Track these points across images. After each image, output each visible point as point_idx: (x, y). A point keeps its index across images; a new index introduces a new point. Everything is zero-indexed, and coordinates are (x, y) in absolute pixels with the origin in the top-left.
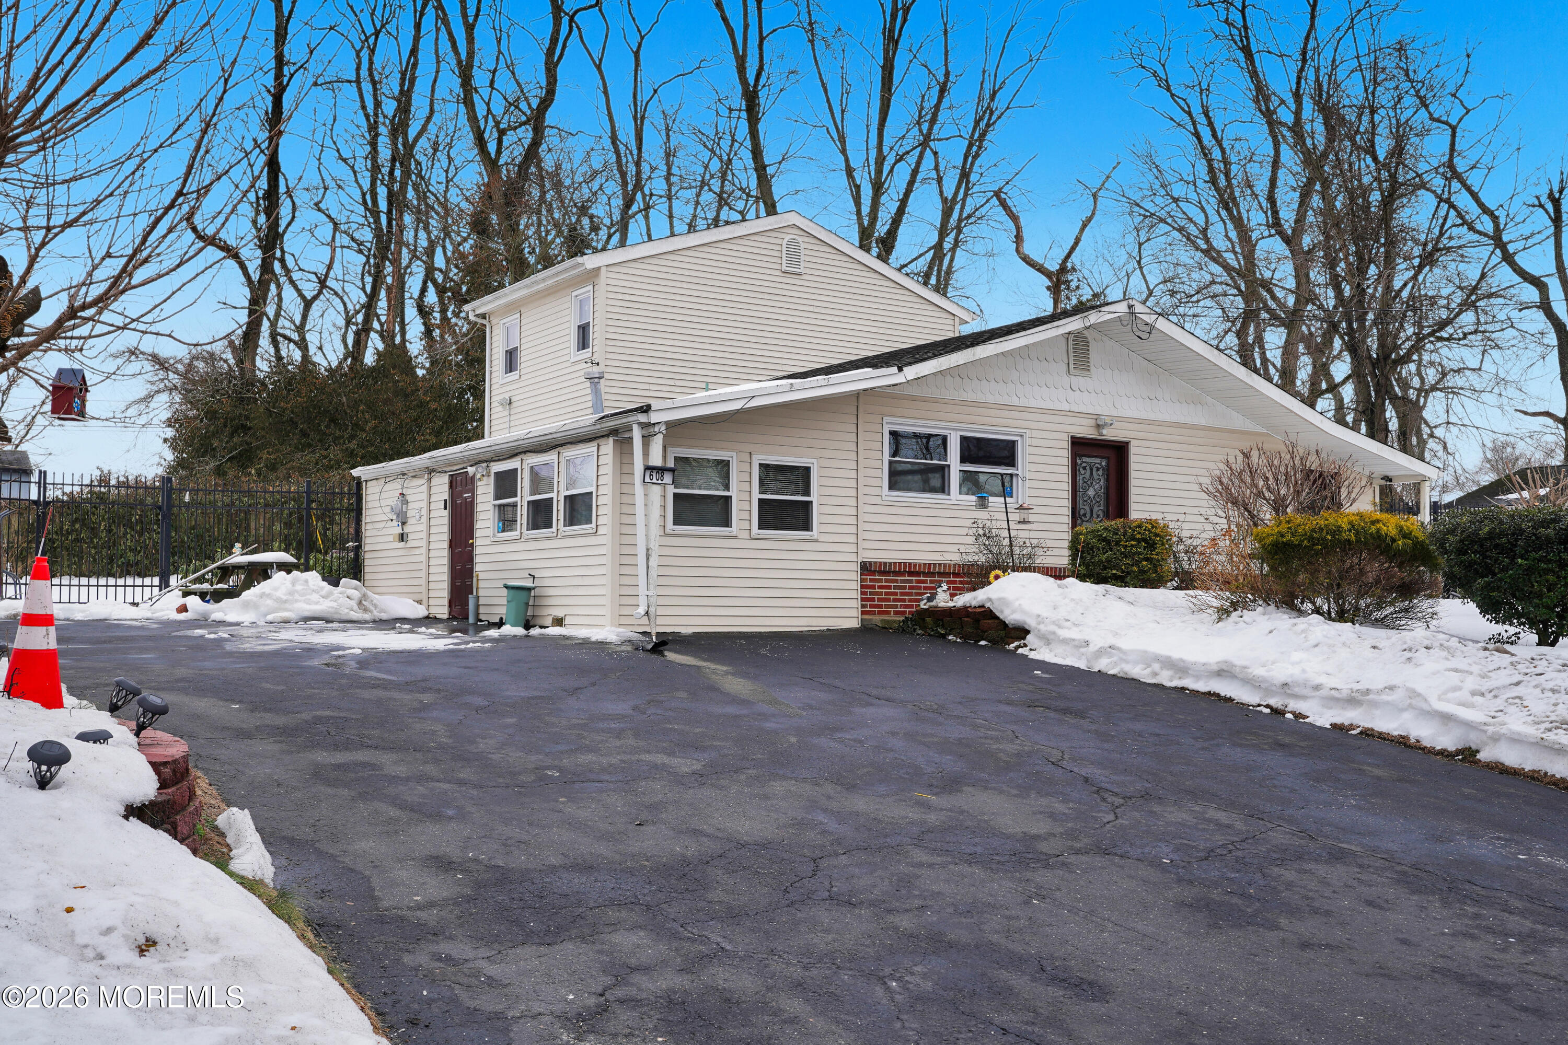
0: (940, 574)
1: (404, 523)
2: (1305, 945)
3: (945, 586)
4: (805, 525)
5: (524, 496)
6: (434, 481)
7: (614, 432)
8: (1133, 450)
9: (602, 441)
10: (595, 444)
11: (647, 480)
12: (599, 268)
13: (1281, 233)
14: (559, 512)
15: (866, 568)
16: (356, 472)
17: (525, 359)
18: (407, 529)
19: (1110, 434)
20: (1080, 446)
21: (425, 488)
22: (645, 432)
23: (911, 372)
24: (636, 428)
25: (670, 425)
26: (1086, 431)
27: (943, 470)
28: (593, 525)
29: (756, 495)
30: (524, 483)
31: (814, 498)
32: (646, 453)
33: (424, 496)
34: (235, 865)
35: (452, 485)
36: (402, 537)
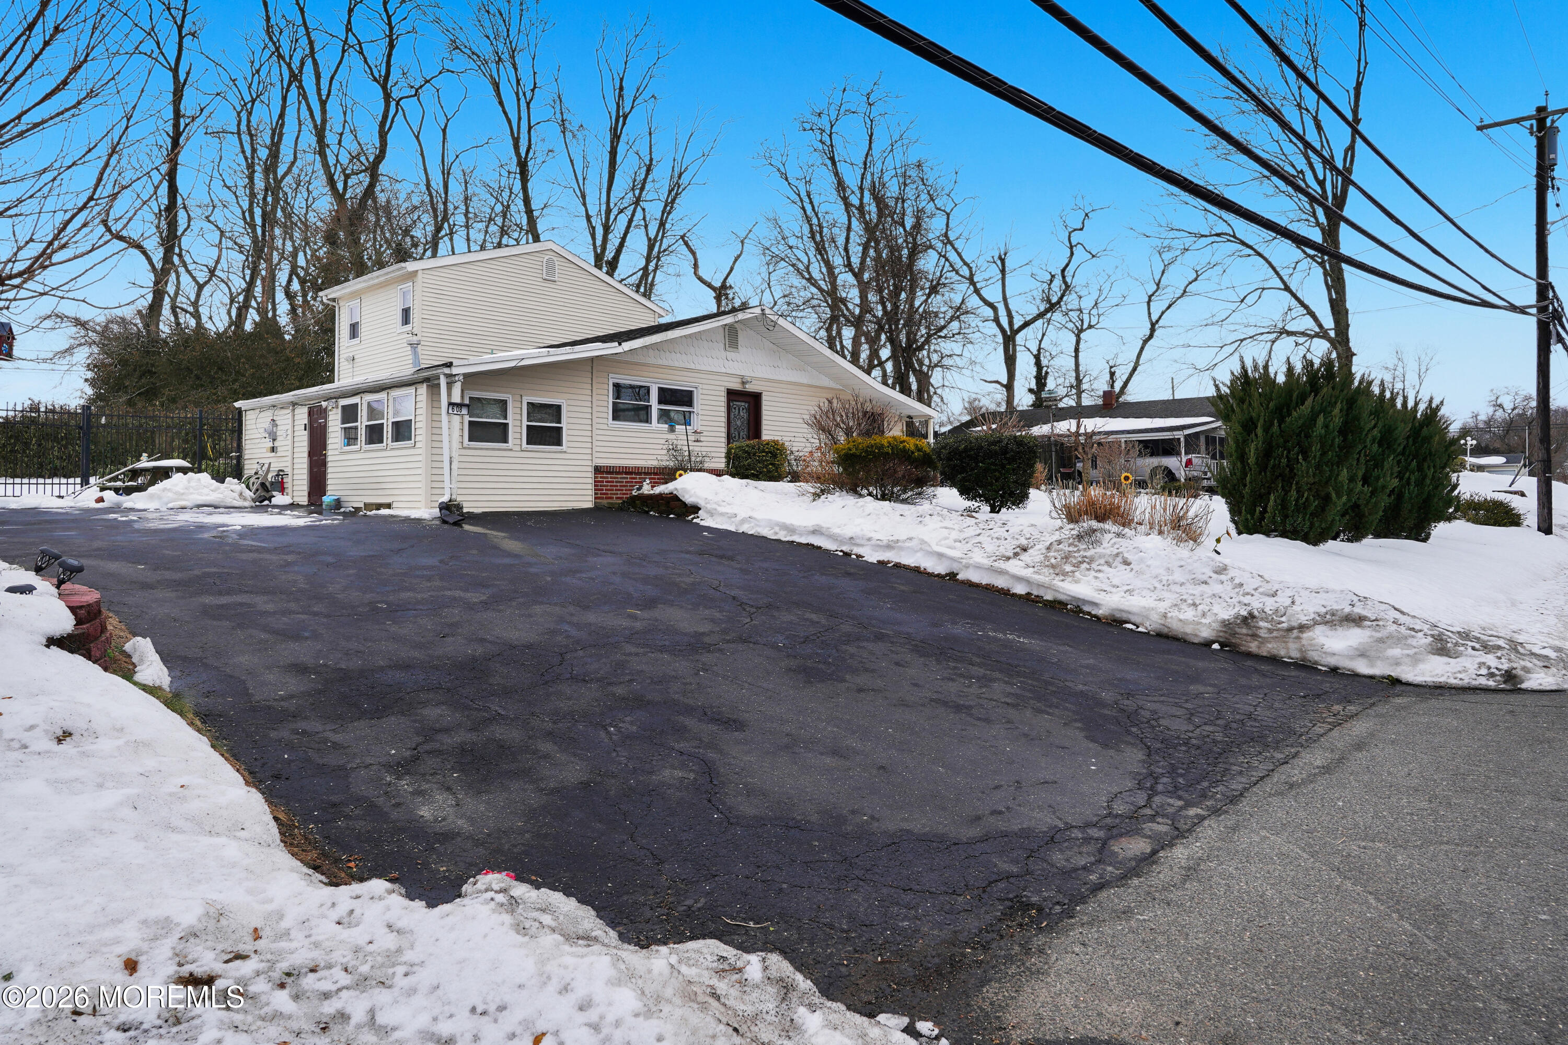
0: (645, 474)
1: (274, 440)
2: (860, 690)
3: (648, 481)
4: (558, 442)
5: (363, 421)
6: (297, 411)
7: (427, 380)
8: (764, 398)
9: (419, 386)
10: (413, 388)
11: (450, 411)
12: (417, 271)
13: (852, 270)
14: (388, 432)
15: (598, 470)
16: (237, 405)
17: (363, 330)
18: (276, 444)
19: (750, 388)
20: (732, 395)
21: (290, 416)
22: (449, 380)
23: (627, 346)
24: (442, 377)
25: (466, 376)
26: (736, 386)
27: (647, 409)
28: (413, 441)
29: (525, 423)
30: (363, 413)
31: (564, 425)
32: (449, 394)
33: (290, 421)
34: (138, 677)
35: (309, 414)
36: (273, 449)
